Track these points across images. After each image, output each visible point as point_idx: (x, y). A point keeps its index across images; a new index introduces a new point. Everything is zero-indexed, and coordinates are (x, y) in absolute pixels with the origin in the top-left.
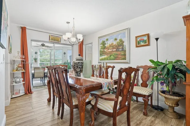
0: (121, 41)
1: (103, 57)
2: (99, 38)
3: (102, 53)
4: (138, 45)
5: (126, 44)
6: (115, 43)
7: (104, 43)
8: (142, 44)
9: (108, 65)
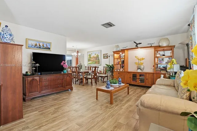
0: (98, 55)
1: (90, 62)
2: (88, 52)
3: (89, 60)
4: (104, 58)
5: (100, 57)
6: (95, 56)
7: (90, 55)
8: (105, 57)
9: (91, 66)
